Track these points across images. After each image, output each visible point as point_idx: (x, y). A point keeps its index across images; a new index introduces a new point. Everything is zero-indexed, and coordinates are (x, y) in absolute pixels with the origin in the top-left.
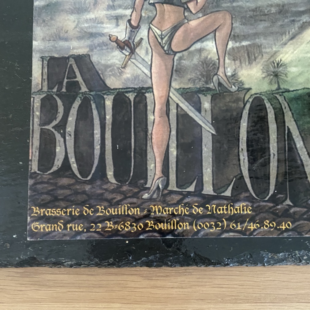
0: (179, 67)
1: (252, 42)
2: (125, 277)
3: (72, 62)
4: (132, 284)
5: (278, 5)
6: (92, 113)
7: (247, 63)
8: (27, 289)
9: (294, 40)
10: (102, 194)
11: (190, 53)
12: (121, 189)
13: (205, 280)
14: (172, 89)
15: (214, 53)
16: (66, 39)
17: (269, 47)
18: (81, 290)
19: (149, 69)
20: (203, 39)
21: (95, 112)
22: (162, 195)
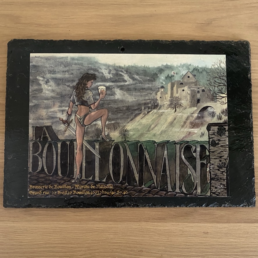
0: (87, 131)
1: (116, 121)
2: (65, 212)
3: (45, 128)
4: (68, 215)
5: (126, 106)
6: (53, 149)
7: (113, 130)
8: (27, 216)
9: (132, 121)
10: (56, 180)
11: (92, 125)
12: (64, 179)
13: (96, 213)
14: (84, 140)
15: (101, 126)
16: (42, 119)
17: (122, 124)
18: (48, 217)
19: (75, 132)
20: (96, 120)
21: (54, 149)
22: (79, 181)
